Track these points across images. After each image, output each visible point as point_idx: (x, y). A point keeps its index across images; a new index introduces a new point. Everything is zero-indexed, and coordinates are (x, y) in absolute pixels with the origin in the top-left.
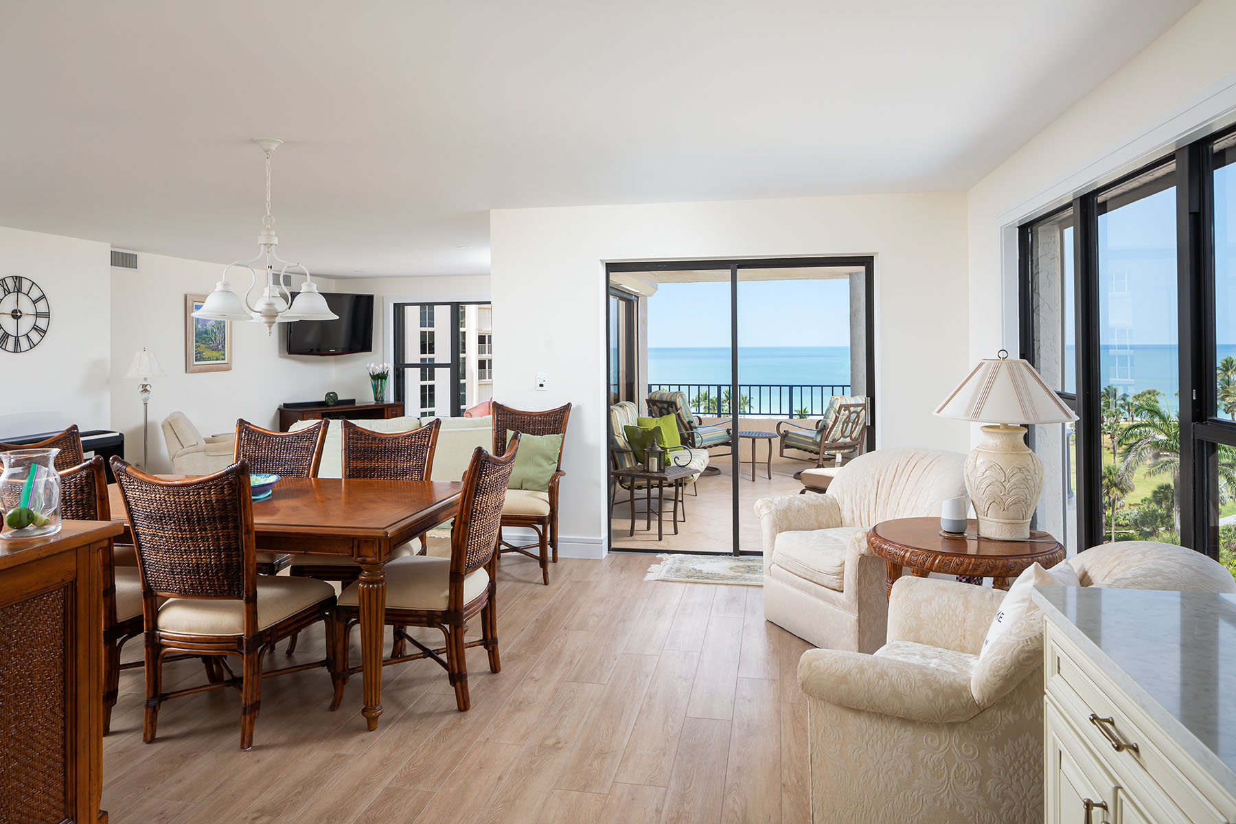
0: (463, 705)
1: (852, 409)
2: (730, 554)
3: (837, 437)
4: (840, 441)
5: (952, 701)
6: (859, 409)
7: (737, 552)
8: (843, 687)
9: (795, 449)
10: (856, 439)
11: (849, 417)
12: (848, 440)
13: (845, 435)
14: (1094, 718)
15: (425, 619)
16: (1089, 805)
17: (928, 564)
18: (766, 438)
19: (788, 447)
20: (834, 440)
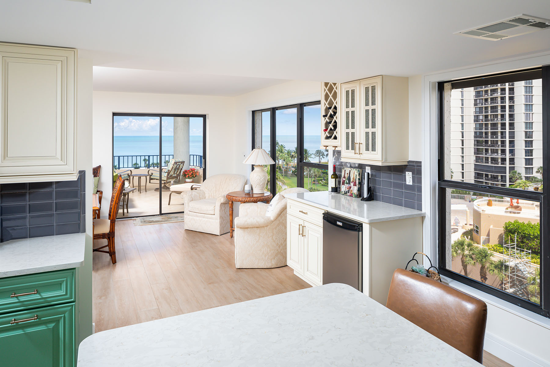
0: (114, 262)
1: (178, 164)
2: (159, 215)
3: (172, 174)
4: (173, 176)
5: (268, 221)
6: (180, 163)
7: (161, 214)
8: (246, 223)
9: (156, 180)
10: (178, 174)
11: (176, 167)
12: (176, 175)
13: (175, 173)
14: (300, 211)
15: (101, 236)
16: (299, 225)
17: (246, 201)
18: (145, 176)
19: (152, 179)
20: (171, 175)
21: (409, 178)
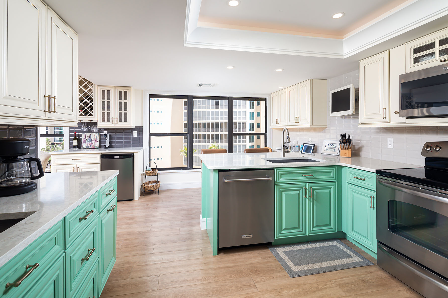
21: (135, 134)
